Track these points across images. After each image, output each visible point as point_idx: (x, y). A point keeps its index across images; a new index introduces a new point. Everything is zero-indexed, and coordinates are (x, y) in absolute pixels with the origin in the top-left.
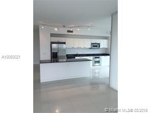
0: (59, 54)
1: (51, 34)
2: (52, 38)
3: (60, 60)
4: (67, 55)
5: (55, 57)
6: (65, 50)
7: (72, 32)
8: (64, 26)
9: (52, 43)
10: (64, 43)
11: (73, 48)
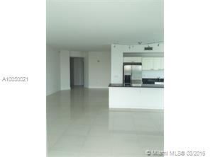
0: (132, 78)
1: (124, 53)
2: (125, 58)
3: (134, 85)
4: (143, 79)
5: (127, 81)
6: (140, 73)
7: (151, 49)
8: (139, 43)
9: (125, 64)
10: (140, 64)
11: (152, 70)
